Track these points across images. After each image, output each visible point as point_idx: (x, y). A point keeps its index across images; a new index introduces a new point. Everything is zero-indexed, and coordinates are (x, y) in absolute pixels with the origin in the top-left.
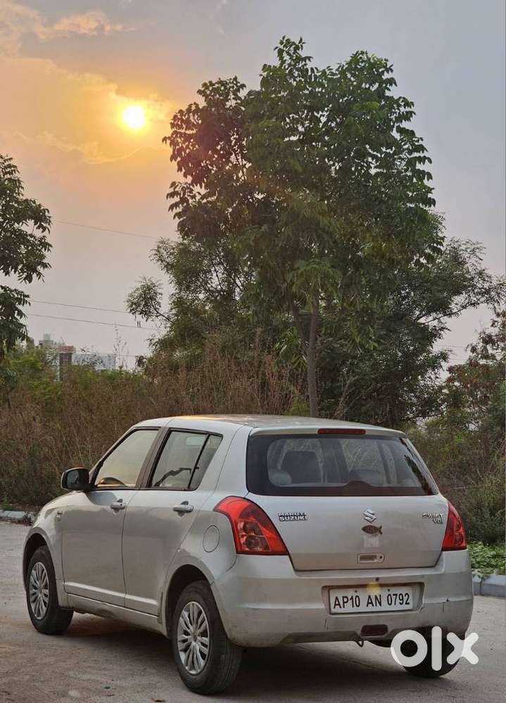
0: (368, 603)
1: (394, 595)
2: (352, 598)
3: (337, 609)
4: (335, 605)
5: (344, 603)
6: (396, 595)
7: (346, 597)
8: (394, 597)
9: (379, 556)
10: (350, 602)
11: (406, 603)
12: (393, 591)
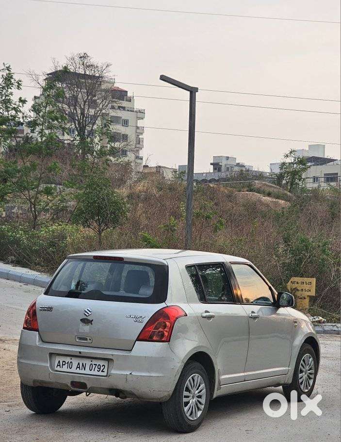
0: (77, 367)
1: (94, 364)
2: (68, 363)
3: (58, 369)
4: (58, 365)
5: (63, 365)
6: (96, 365)
7: (65, 362)
8: (94, 366)
9: (88, 338)
10: (66, 365)
11: (102, 371)
12: (95, 362)
